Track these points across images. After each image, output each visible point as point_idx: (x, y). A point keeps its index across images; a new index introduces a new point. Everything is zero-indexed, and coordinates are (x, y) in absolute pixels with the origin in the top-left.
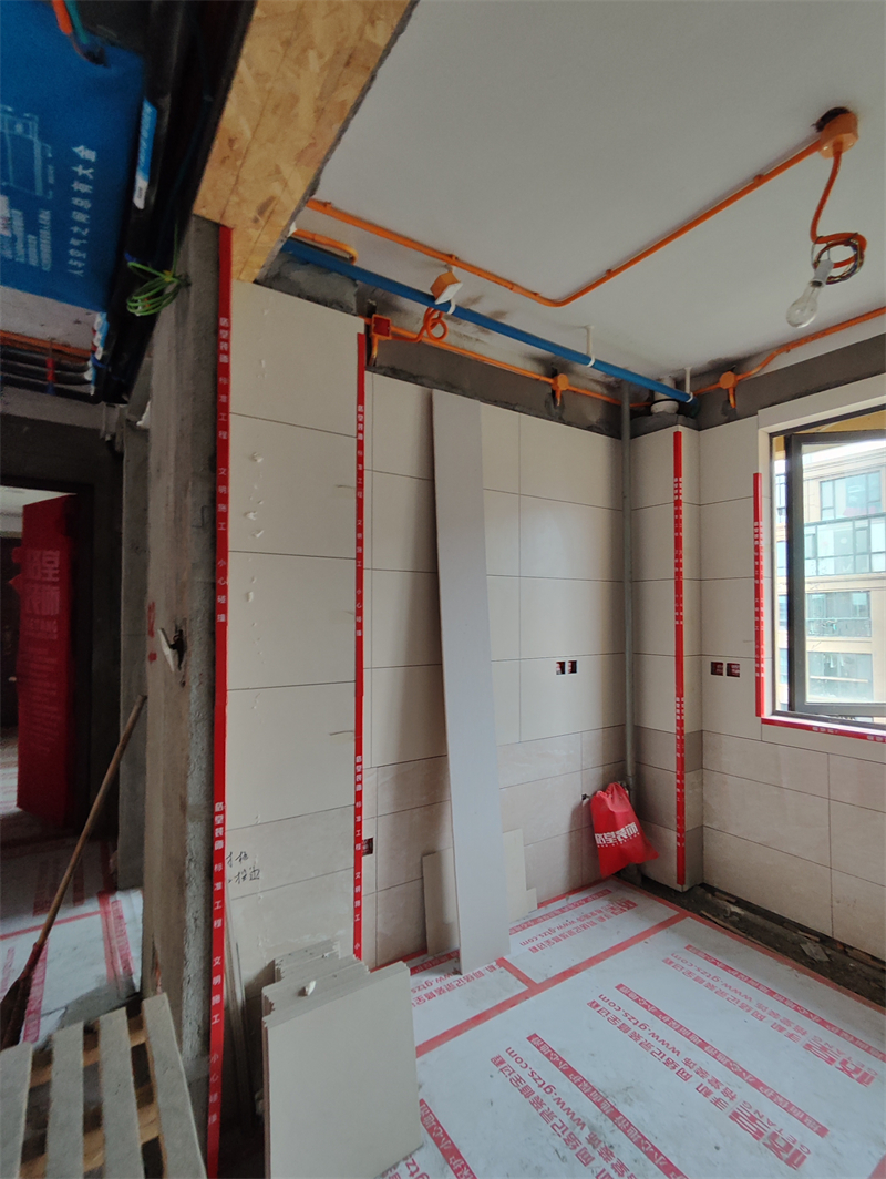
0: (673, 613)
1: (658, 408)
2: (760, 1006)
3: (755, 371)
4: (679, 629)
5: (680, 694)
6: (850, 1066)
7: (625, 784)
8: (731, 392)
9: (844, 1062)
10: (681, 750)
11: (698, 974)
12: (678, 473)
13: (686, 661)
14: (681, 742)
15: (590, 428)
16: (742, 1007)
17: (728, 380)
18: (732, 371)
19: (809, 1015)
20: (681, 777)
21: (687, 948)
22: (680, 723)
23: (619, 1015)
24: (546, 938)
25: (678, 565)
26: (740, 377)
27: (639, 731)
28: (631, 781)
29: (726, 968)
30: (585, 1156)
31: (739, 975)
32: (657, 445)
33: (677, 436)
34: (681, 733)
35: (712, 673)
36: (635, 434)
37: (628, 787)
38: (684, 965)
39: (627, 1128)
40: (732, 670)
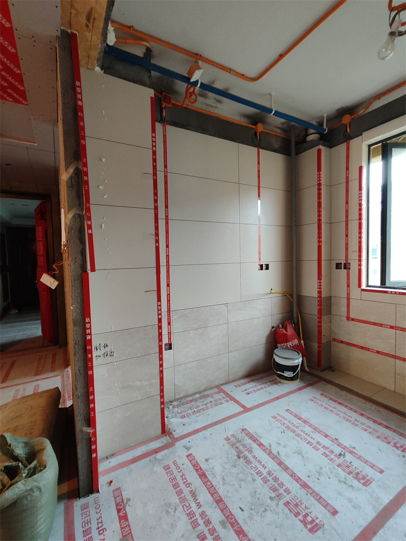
0: (317, 240)
1: (310, 138)
2: (356, 420)
3: (361, 112)
4: (320, 248)
5: (320, 278)
6: (398, 445)
7: (292, 322)
8: (348, 125)
9: (395, 444)
10: (320, 305)
11: (326, 406)
12: (319, 170)
13: (323, 263)
14: (320, 301)
15: (275, 151)
16: (347, 420)
17: (346, 119)
18: (349, 114)
19: (380, 424)
20: (320, 318)
21: (321, 395)
22: (320, 292)
23: (286, 422)
24: (253, 389)
25: (319, 216)
26: (353, 116)
27: (300, 298)
28: (296, 320)
29: (340, 403)
30: (265, 480)
31: (346, 406)
32: (309, 157)
33: (319, 151)
34: (320, 297)
35: (336, 269)
36: (299, 152)
37: (294, 323)
38: (319, 401)
39: (286, 469)
40: (347, 266)
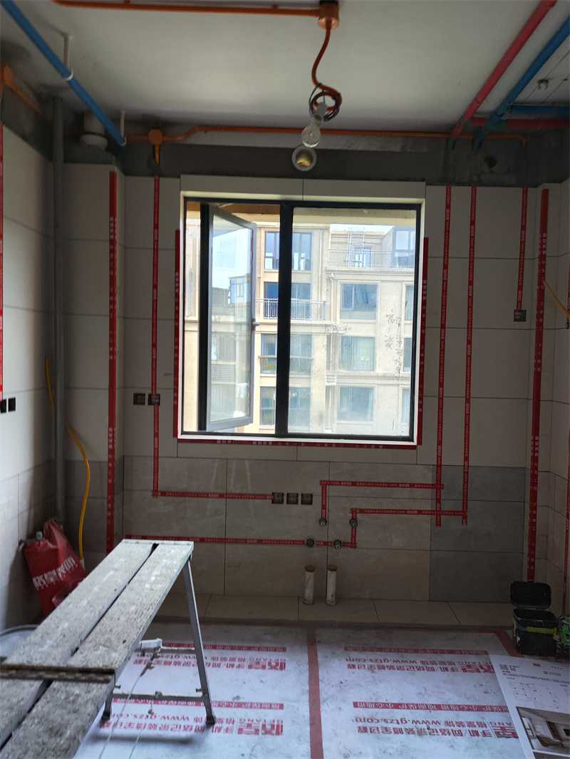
0: (107, 349)
1: (90, 140)
3: (178, 138)
4: (112, 364)
5: (111, 424)
6: (273, 664)
7: (58, 520)
8: (157, 148)
10: (112, 476)
12: (112, 213)
13: (117, 394)
14: (111, 469)
15: (25, 137)
17: (155, 137)
18: (158, 128)
20: (111, 501)
22: (111, 452)
25: (112, 303)
26: (166, 138)
27: (69, 465)
33: (113, 175)
34: (111, 460)
35: (135, 404)
36: (67, 160)
40: (154, 400)
